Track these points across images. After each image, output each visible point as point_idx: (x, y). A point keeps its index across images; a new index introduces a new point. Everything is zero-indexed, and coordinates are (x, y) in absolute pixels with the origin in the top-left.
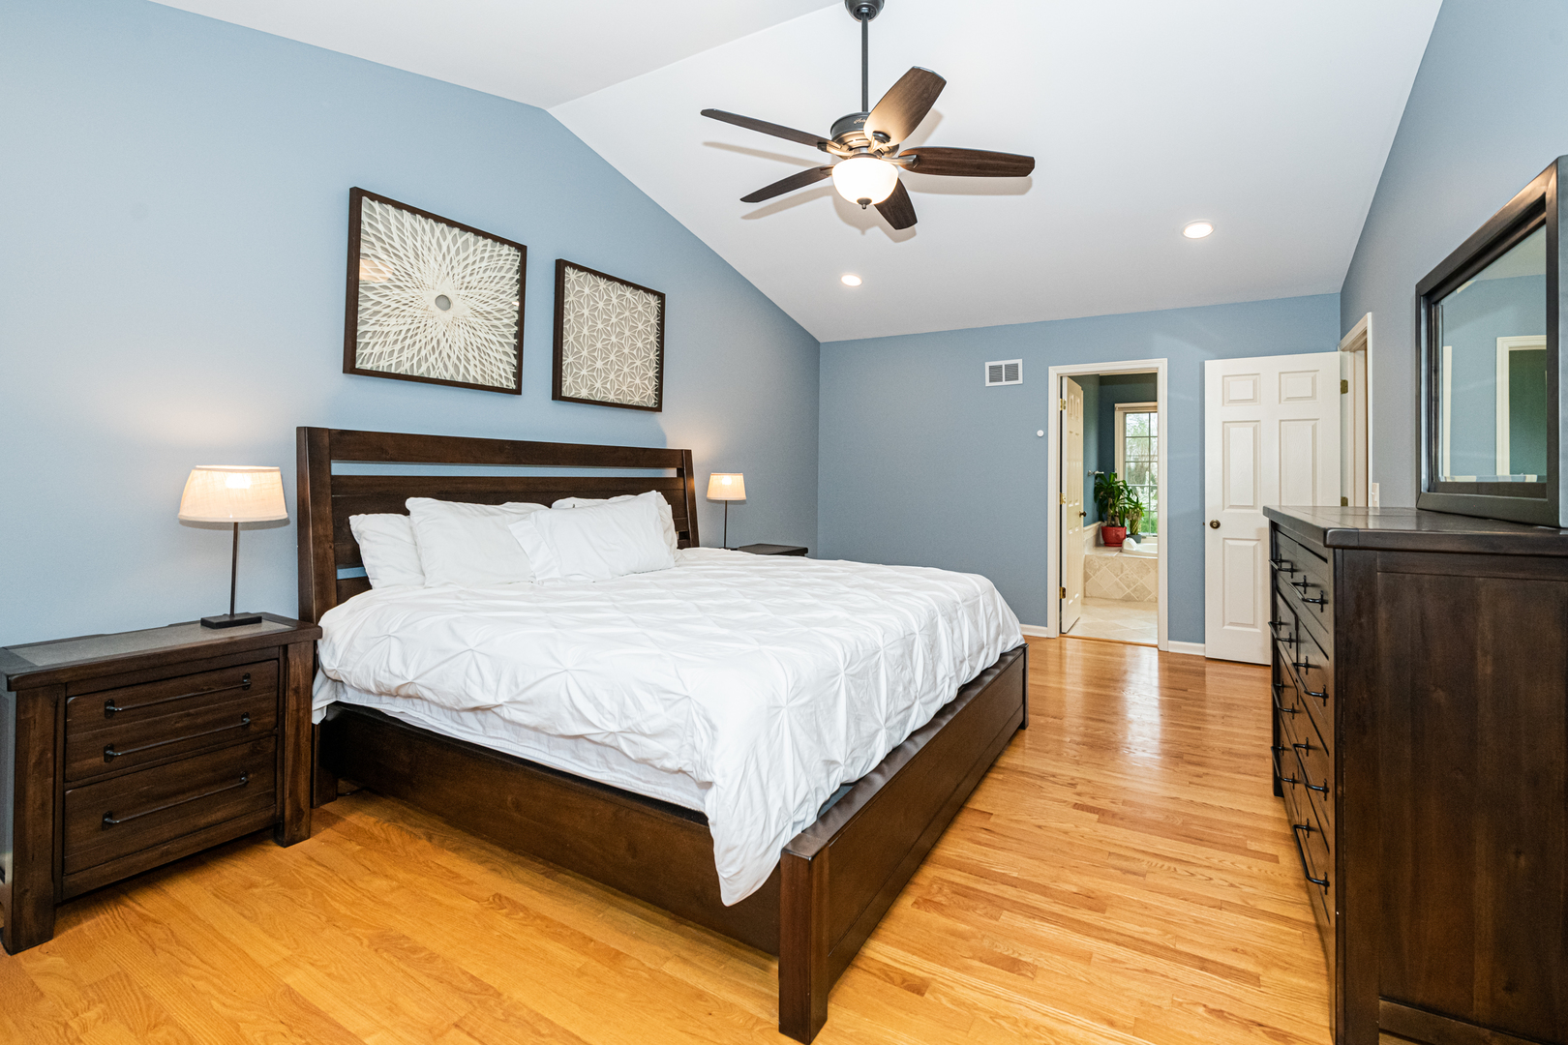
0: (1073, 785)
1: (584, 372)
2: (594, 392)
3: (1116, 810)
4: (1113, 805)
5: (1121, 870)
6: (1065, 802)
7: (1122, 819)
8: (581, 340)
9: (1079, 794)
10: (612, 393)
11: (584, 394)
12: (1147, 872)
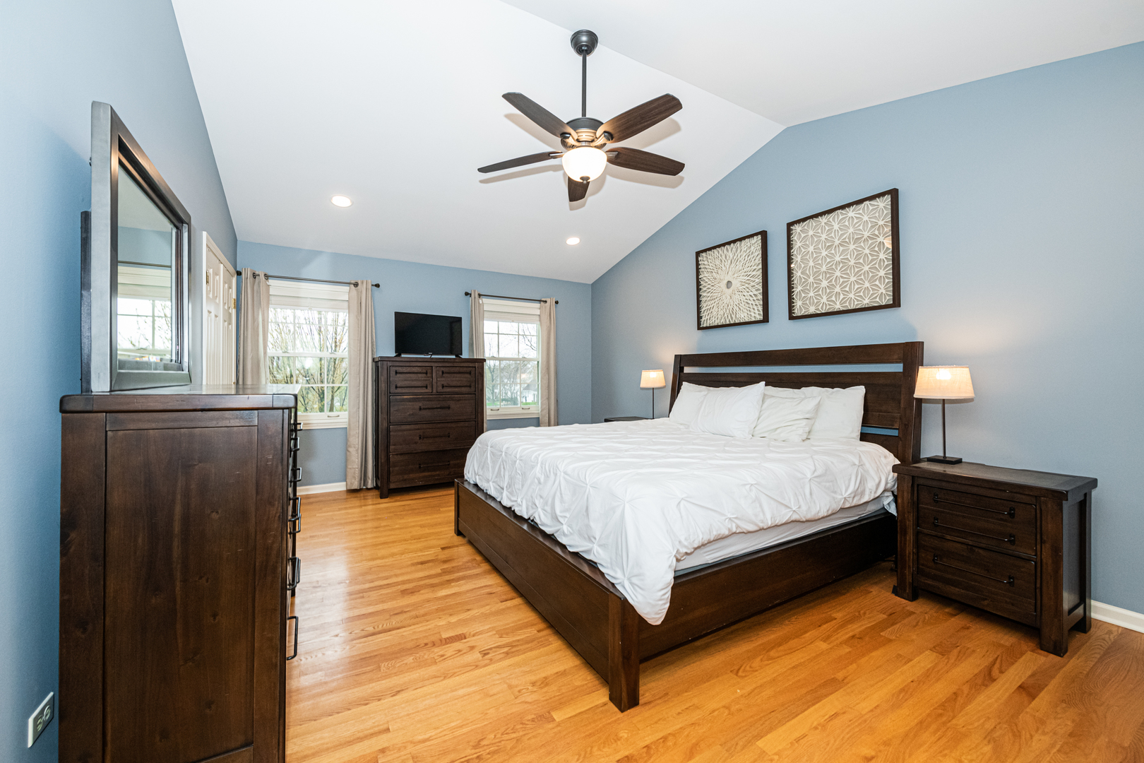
0: (485, 654)
1: (811, 294)
2: (820, 308)
3: (436, 650)
4: (441, 653)
5: (405, 612)
6: (474, 636)
7: (426, 644)
8: (808, 272)
9: (472, 648)
10: (838, 303)
11: (812, 310)
12: (390, 619)
